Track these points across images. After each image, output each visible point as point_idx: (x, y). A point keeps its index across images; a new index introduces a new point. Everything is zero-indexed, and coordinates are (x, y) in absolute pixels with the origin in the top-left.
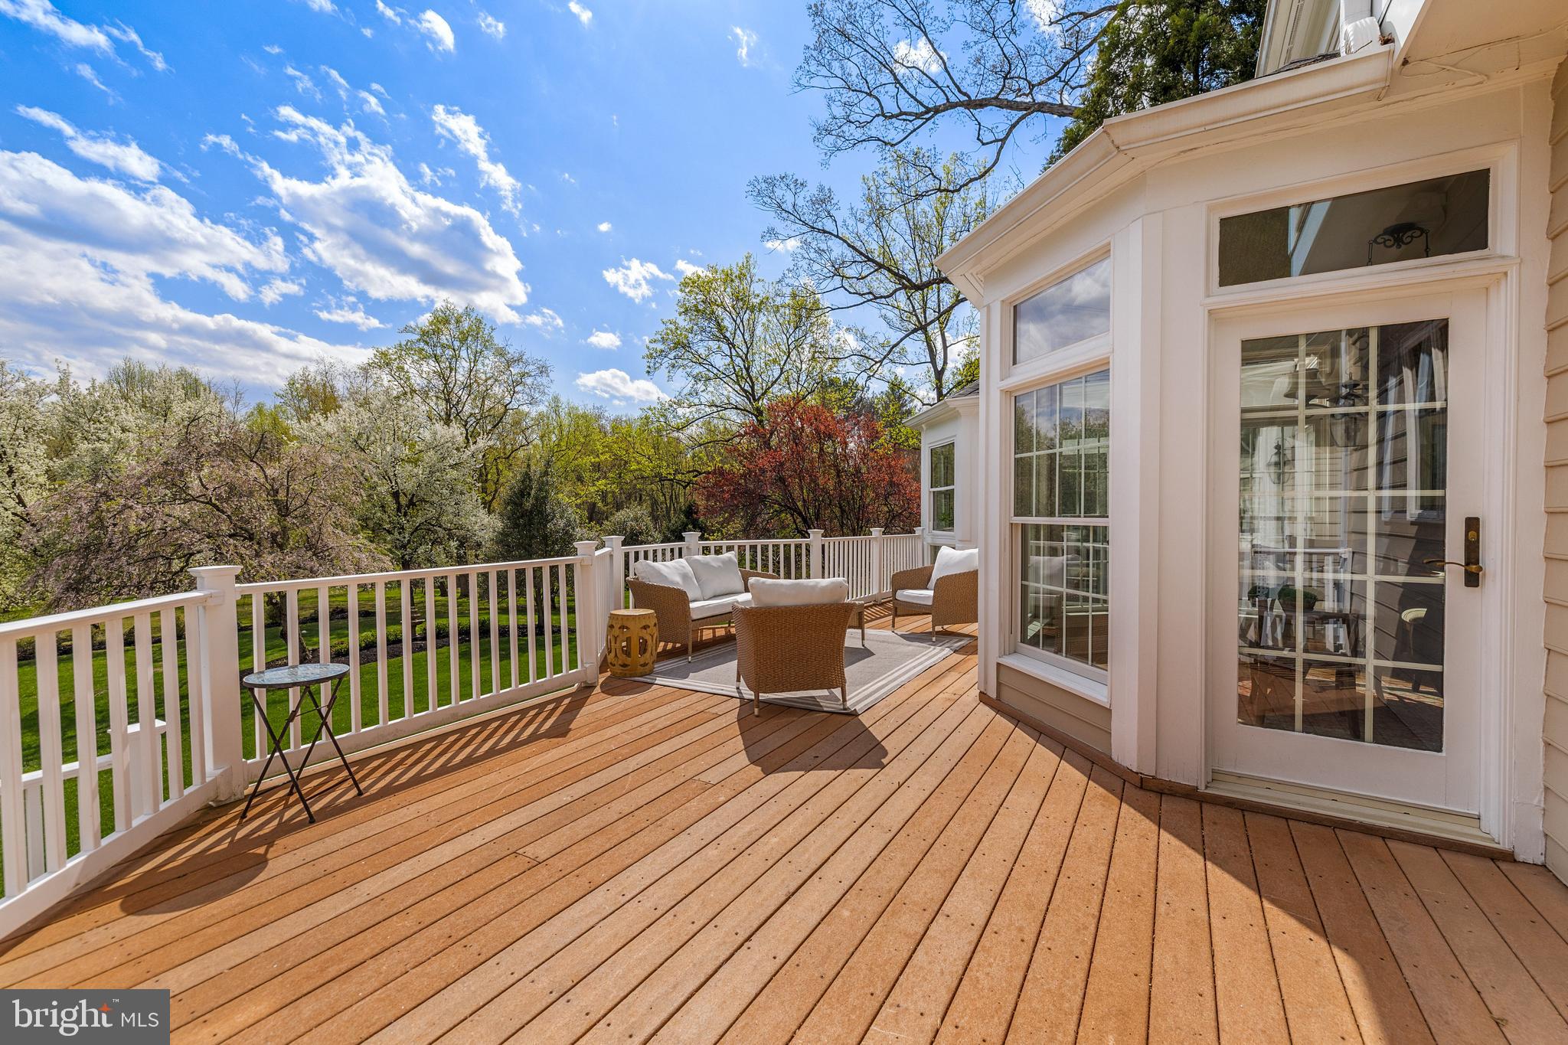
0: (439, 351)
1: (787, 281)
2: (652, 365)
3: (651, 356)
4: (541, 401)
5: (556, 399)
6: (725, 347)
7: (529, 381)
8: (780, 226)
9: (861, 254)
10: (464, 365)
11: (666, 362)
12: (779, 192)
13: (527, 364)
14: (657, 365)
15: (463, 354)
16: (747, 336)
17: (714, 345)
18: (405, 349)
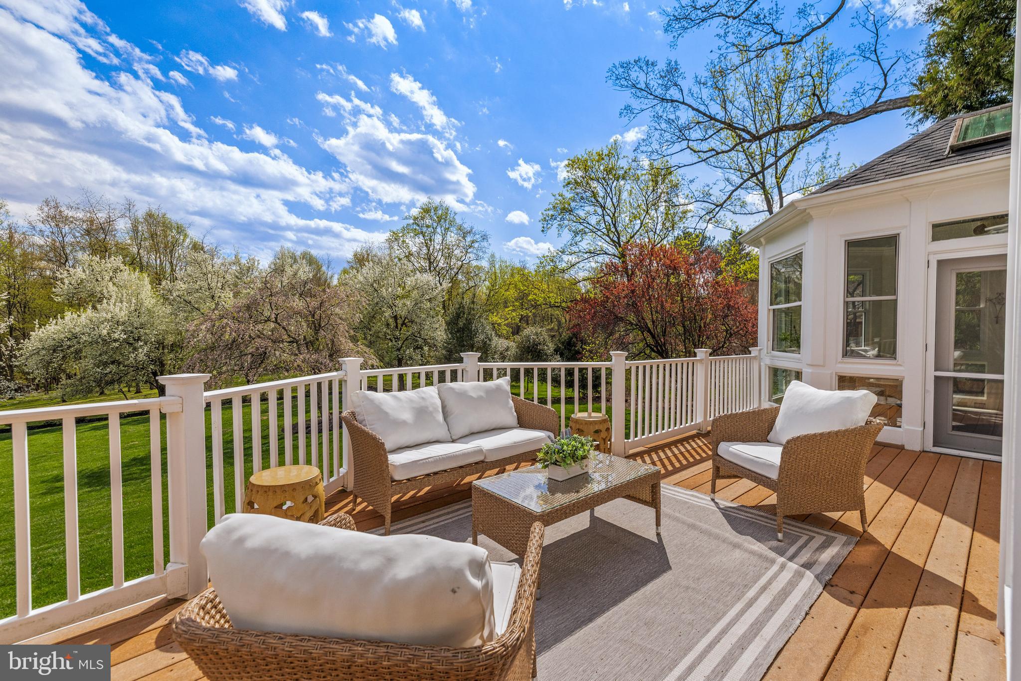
0: (424, 229)
1: (642, 149)
2: (545, 226)
3: (545, 220)
4: (483, 258)
5: (493, 256)
6: (599, 211)
7: (476, 245)
8: (635, 104)
9: (705, 114)
10: (438, 238)
11: (556, 223)
12: (633, 75)
13: (475, 234)
14: (549, 226)
15: (439, 230)
16: (615, 201)
17: (590, 209)
18: (406, 230)
